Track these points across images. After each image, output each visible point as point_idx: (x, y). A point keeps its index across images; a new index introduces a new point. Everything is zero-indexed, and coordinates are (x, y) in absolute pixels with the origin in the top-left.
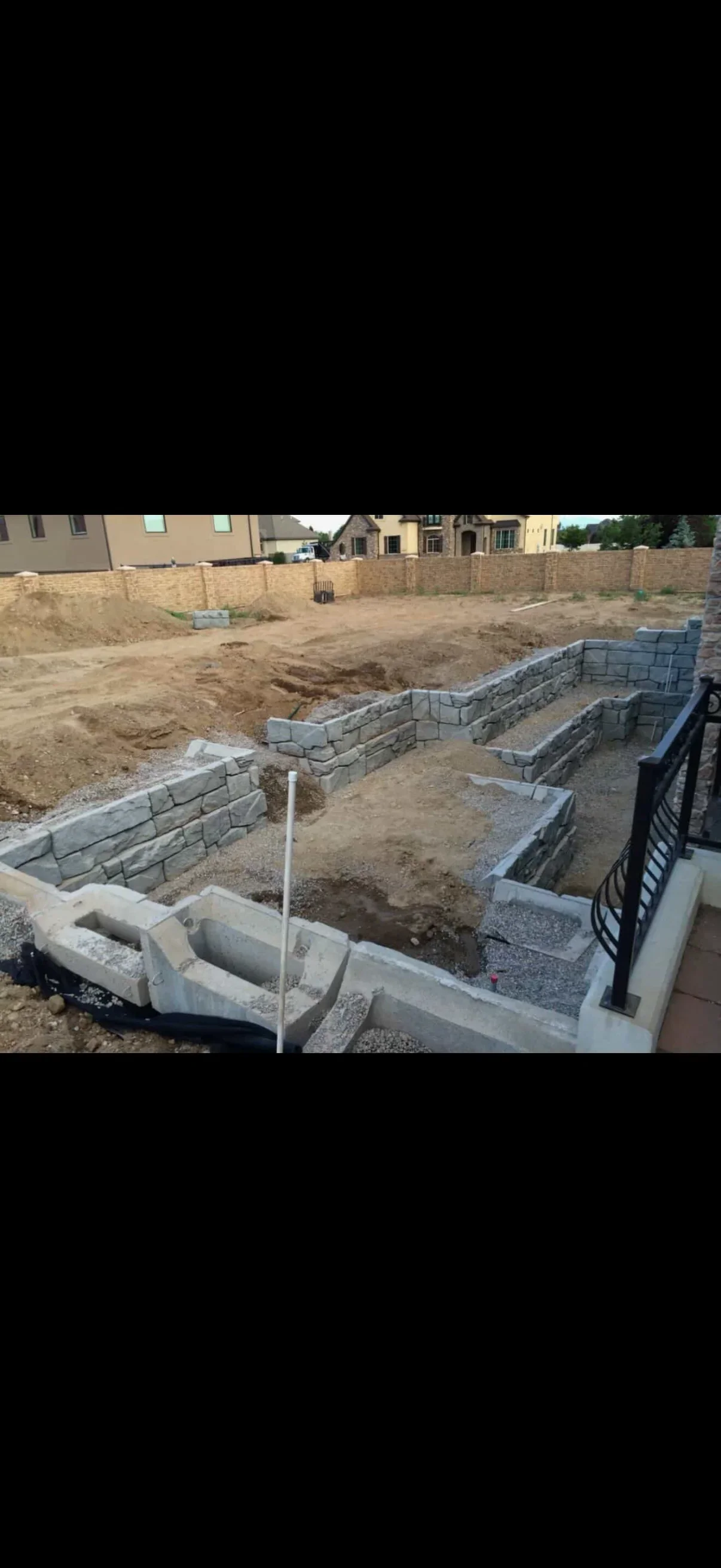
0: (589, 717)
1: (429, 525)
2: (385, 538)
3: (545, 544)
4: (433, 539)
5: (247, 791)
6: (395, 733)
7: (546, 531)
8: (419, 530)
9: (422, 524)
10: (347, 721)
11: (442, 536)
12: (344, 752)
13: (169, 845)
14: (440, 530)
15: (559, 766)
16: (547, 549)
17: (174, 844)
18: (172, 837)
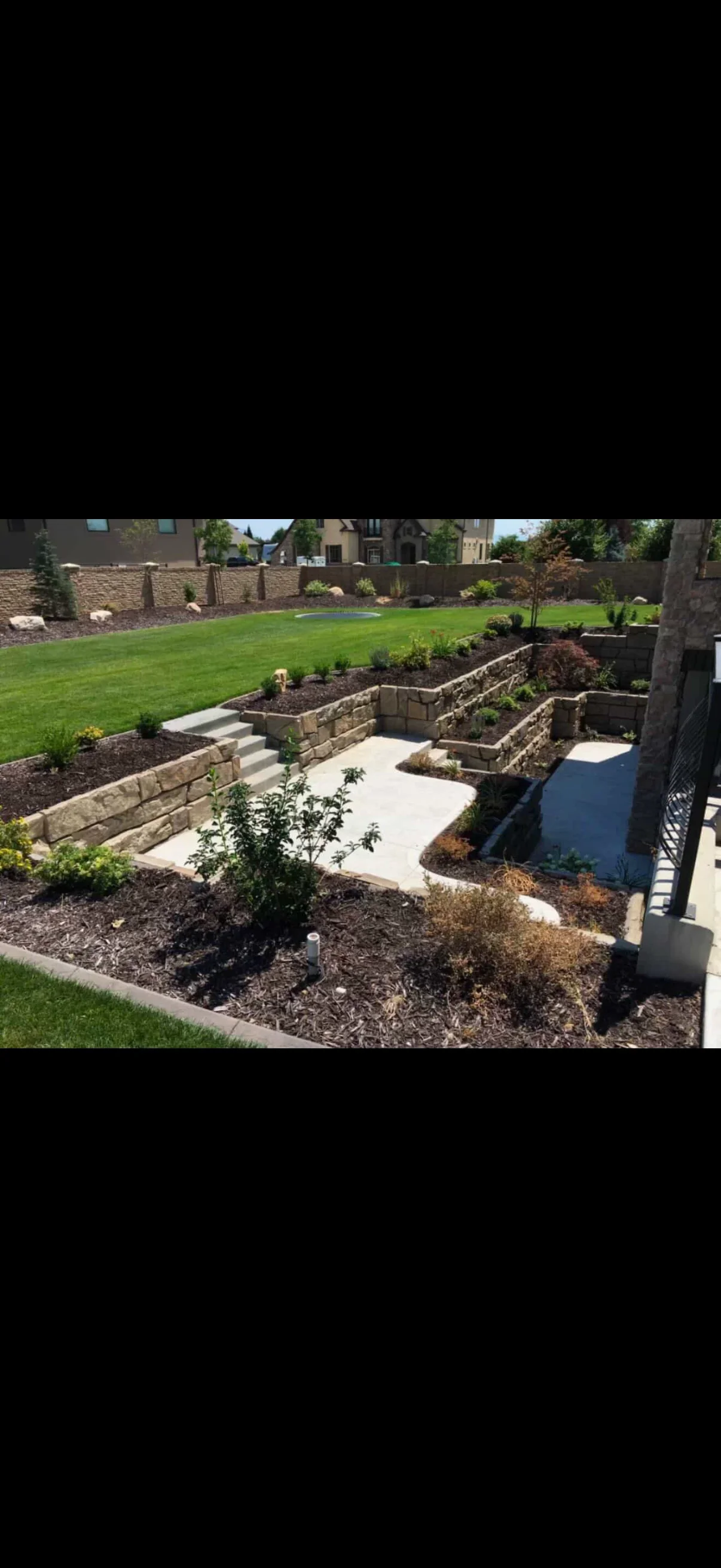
0: (543, 715)
1: (369, 536)
2: (327, 547)
3: (480, 558)
4: (373, 550)
5: (230, 779)
6: (364, 727)
7: (481, 545)
8: (360, 541)
9: (362, 535)
10: (321, 714)
11: (382, 547)
12: (319, 745)
13: (156, 832)
14: (380, 541)
15: (519, 760)
16: (483, 562)
17: (162, 830)
18: (160, 824)
